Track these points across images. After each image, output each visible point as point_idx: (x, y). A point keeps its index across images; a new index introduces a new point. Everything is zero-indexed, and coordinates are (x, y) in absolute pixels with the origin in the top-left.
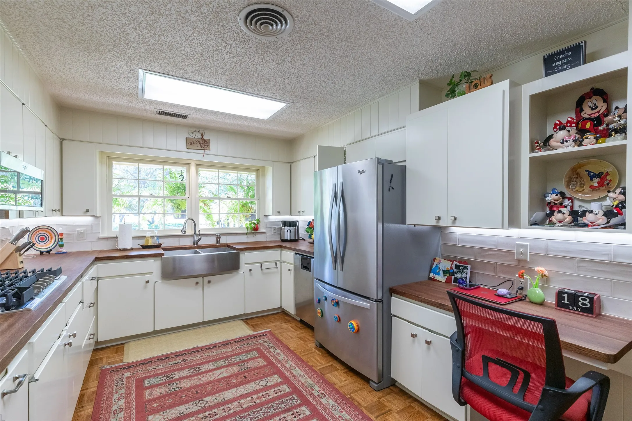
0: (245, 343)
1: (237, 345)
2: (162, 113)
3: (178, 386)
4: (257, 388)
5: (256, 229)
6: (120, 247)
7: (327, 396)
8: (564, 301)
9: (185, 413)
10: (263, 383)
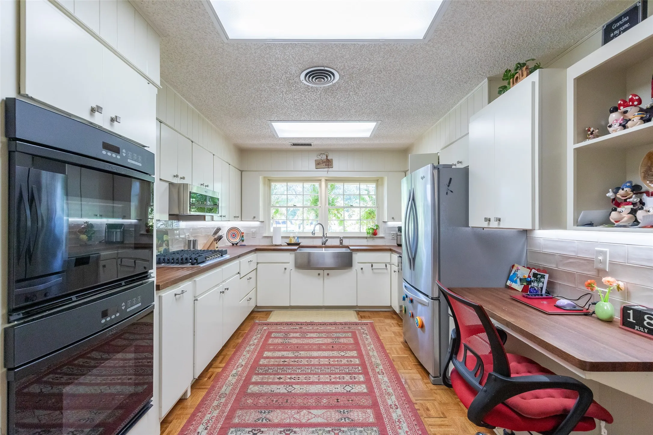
0: (347, 327)
1: (340, 327)
2: (294, 145)
3: (289, 341)
4: (336, 355)
5: (375, 234)
6: (274, 243)
7: (385, 374)
8: (630, 319)
9: (285, 356)
10: (343, 354)
